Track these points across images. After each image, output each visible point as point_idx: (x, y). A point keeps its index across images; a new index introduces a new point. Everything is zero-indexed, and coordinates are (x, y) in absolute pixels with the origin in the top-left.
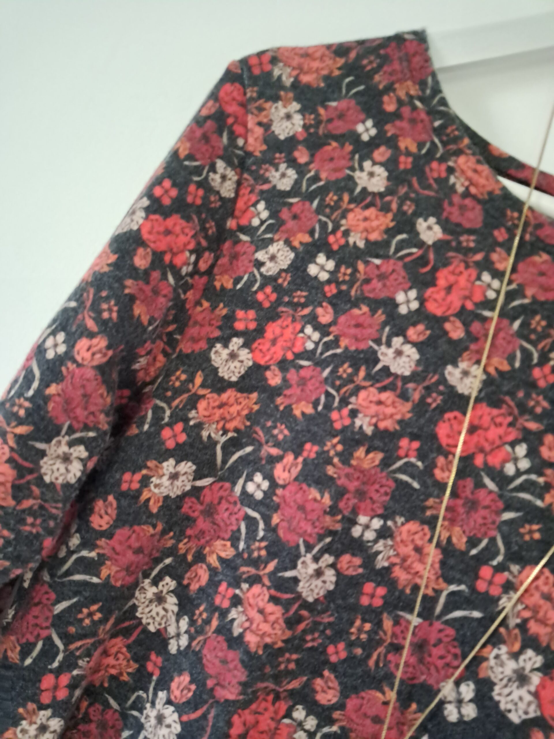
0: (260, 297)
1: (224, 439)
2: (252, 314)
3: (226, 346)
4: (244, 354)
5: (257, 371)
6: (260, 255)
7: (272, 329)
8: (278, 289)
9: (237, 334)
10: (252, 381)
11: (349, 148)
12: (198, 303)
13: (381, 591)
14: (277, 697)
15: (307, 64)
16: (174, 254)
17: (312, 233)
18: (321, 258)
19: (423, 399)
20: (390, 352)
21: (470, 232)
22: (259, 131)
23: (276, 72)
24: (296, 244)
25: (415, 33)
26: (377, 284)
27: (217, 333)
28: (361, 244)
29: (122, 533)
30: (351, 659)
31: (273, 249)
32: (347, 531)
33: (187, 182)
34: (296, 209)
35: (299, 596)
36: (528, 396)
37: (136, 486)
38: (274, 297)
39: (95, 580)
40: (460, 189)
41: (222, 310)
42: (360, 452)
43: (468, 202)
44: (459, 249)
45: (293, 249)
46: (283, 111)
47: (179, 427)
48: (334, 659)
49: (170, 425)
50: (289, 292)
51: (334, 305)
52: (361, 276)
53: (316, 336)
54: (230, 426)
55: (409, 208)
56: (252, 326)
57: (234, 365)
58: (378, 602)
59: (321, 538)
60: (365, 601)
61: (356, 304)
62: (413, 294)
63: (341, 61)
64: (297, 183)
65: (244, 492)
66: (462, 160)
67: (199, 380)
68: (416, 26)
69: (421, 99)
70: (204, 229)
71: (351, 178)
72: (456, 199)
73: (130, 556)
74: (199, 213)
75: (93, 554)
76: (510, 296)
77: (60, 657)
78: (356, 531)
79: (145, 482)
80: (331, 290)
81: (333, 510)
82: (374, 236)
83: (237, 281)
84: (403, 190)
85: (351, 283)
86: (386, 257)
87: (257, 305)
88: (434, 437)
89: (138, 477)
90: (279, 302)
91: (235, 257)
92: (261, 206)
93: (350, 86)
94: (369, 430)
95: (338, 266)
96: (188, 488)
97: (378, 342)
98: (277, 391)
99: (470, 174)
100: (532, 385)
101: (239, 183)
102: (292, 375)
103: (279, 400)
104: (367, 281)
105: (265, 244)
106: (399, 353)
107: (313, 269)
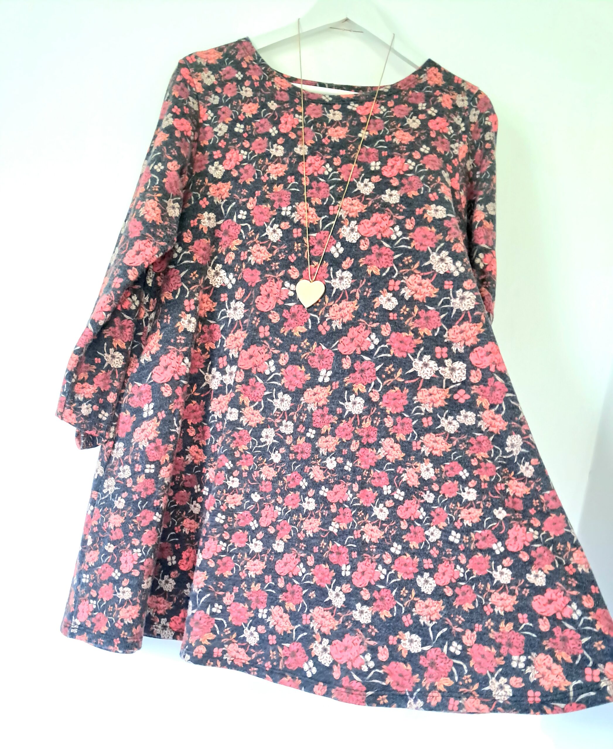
0: (220, 144)
1: (223, 203)
2: (219, 151)
3: (213, 165)
4: (221, 167)
5: (227, 172)
6: (216, 130)
7: (228, 155)
8: (225, 140)
9: (216, 160)
10: (227, 177)
12: (197, 153)
13: (299, 230)
14: (276, 280)
16: (187, 132)
17: (232, 117)
18: (238, 125)
19: (290, 162)
20: (274, 150)
22: (199, 84)
24: (227, 122)
26: (261, 128)
27: (208, 162)
28: (251, 116)
29: (196, 242)
30: (299, 258)
31: (219, 126)
32: (279, 214)
33: (182, 106)
35: (270, 241)
36: (323, 148)
37: (196, 224)
38: (225, 143)
39: (192, 262)
40: (278, 89)
41: (207, 153)
42: (275, 186)
43: (283, 92)
44: (285, 109)
45: (227, 124)
46: (206, 75)
48: (292, 261)
49: (201, 199)
50: (230, 140)
51: (248, 140)
52: (255, 127)
53: (246, 153)
54: (224, 197)
55: (263, 100)
56: (221, 156)
57: (218, 172)
58: (300, 235)
60: (295, 236)
61: (256, 137)
62: (275, 128)
63: (222, 53)
64: (220, 100)
65: (237, 218)
66: (276, 79)
67: (207, 180)
70: (192, 122)
71: (239, 94)
72: (278, 93)
73: (202, 252)
74: (189, 117)
75: (188, 252)
76: (307, 119)
77: (188, 293)
78: (283, 213)
79: (199, 222)
80: (245, 135)
81: (272, 209)
83: (210, 141)
84: (259, 94)
85: (252, 130)
86: (261, 118)
87: (220, 148)
88: (298, 172)
89: (195, 221)
90: (227, 145)
92: (210, 112)
93: (228, 61)
94: (276, 178)
95: (245, 126)
96: (215, 225)
97: (268, 148)
98: (237, 178)
99: (280, 83)
100: (323, 145)
101: (199, 105)
102: (241, 170)
103: (240, 181)
105: (215, 125)
106: (277, 149)
107: (236, 130)
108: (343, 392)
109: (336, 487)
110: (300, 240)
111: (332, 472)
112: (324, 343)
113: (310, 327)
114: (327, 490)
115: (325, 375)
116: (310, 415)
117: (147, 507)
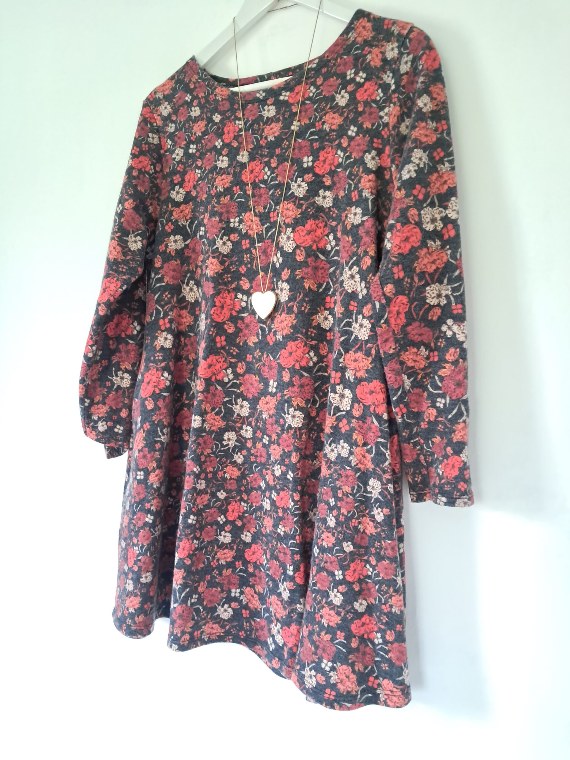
0: (179, 169)
1: (188, 223)
2: (178, 176)
3: (174, 190)
4: (181, 190)
5: (188, 194)
6: (174, 156)
7: (187, 178)
8: (183, 163)
9: (176, 185)
10: (188, 198)
11: (186, 107)
12: (162, 182)
13: (248, 241)
14: (229, 292)
15: (164, 88)
16: (145, 168)
17: (186, 140)
18: (192, 146)
19: (234, 171)
20: (220, 162)
21: (228, 111)
22: (159, 118)
23: (157, 96)
24: (183, 146)
25: (191, 59)
26: (209, 144)
27: (170, 188)
28: (200, 134)
29: (166, 265)
30: (248, 269)
31: (176, 152)
32: (228, 226)
33: (141, 144)
34: (178, 135)
35: (220, 253)
36: (262, 151)
37: (164, 248)
39: (163, 284)
40: (220, 99)
42: (222, 198)
43: (224, 102)
44: (227, 118)
45: (182, 148)
46: (163, 107)
47: (170, 224)
48: (243, 272)
49: (167, 224)
50: (187, 163)
51: (200, 158)
52: (204, 144)
53: (199, 171)
54: (188, 218)
56: (180, 180)
57: (179, 196)
58: (248, 246)
59: (220, 231)
60: (244, 247)
61: (206, 154)
62: (220, 140)
63: (174, 81)
64: (176, 127)
65: (200, 236)
66: (217, 90)
67: (170, 206)
68: (191, 56)
69: (199, 79)
70: (152, 156)
71: (190, 116)
72: (220, 103)
73: (172, 273)
74: (149, 152)
75: (160, 276)
76: (245, 124)
77: (162, 313)
78: (232, 225)
79: (167, 246)
80: (198, 154)
81: (221, 221)
82: (203, 130)
83: (170, 168)
84: (205, 110)
85: (202, 148)
86: (208, 134)
87: (179, 172)
88: (242, 181)
89: (163, 245)
90: (185, 167)
91: (167, 161)
92: (169, 141)
93: (179, 87)
94: (222, 190)
95: (197, 146)
96: (183, 246)
97: (216, 161)
98: (197, 197)
99: (221, 93)
100: (261, 147)
101: (159, 138)
102: (198, 189)
103: (198, 199)
104: (206, 144)
105: (173, 151)
106: (222, 161)
107: (191, 151)
108: (283, 405)
109: (282, 493)
110: (248, 251)
111: (278, 478)
112: (271, 353)
113: (260, 337)
114: (276, 495)
115: (273, 385)
116: (265, 422)
117: (141, 510)
